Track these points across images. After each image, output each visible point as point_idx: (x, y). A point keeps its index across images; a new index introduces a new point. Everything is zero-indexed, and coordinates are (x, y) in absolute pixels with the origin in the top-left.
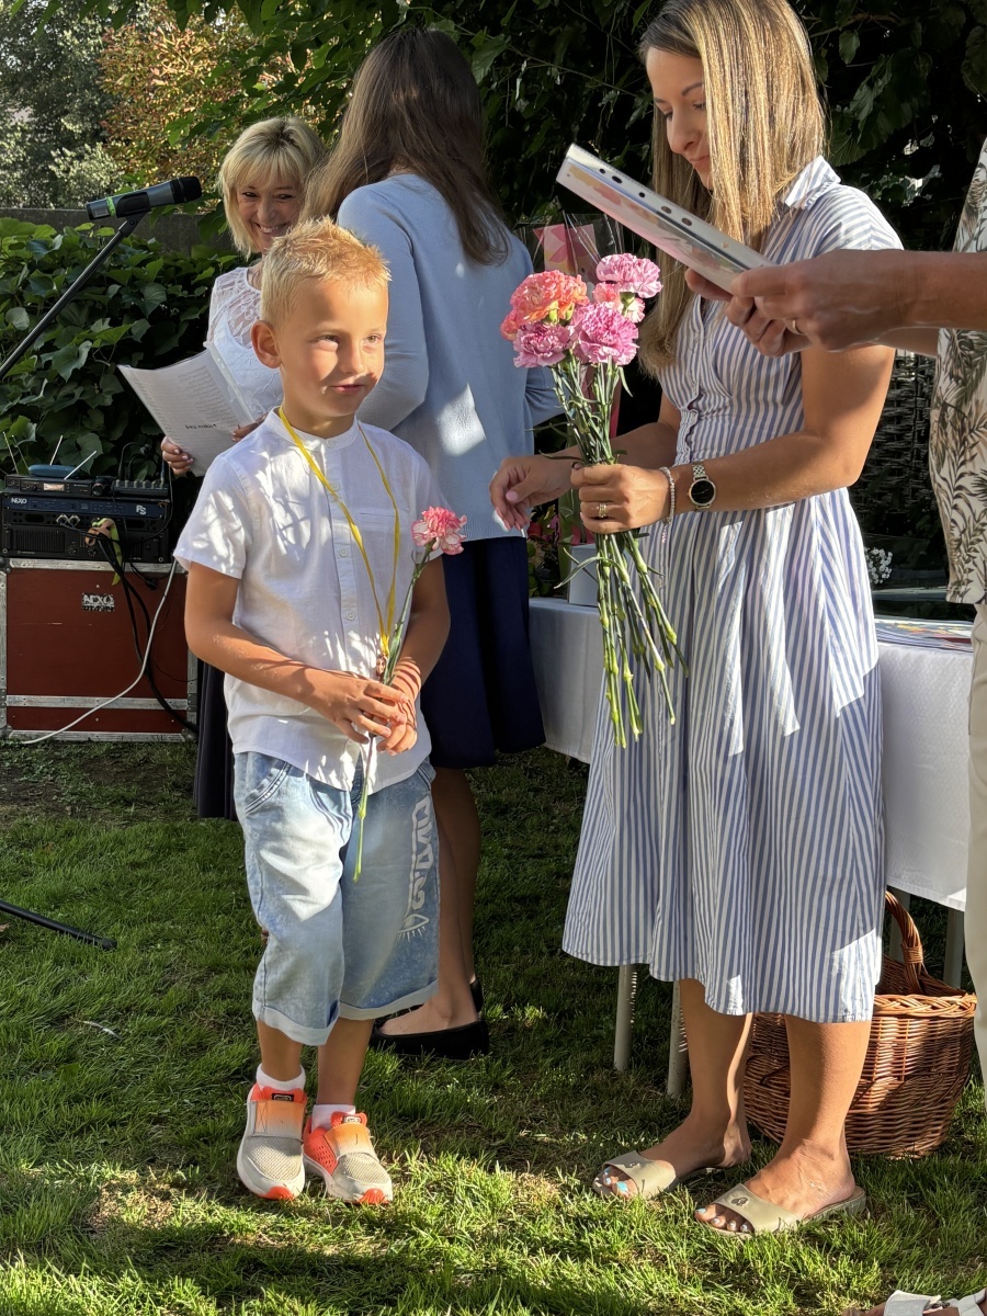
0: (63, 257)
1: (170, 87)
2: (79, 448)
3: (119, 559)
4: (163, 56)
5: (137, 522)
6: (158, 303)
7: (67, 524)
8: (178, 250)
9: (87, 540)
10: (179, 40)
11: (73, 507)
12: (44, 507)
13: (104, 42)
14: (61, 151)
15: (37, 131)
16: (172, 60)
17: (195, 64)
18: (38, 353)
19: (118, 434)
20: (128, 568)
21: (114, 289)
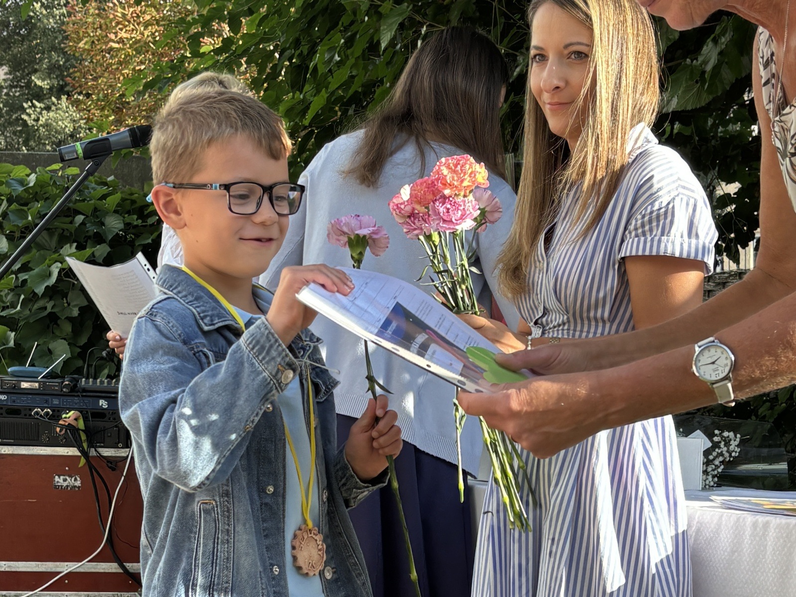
0: (37, 193)
1: (125, 49)
2: (50, 352)
3: (85, 445)
4: (118, 23)
5: (100, 413)
6: (117, 231)
7: (41, 416)
8: (132, 185)
9: (58, 429)
10: (131, 10)
11: (47, 401)
12: (21, 402)
13: (68, 12)
14: (32, 102)
15: (11, 87)
16: (126, 26)
17: (144, 29)
18: (16, 273)
19: (83, 340)
20: (93, 452)
21: (80, 218)
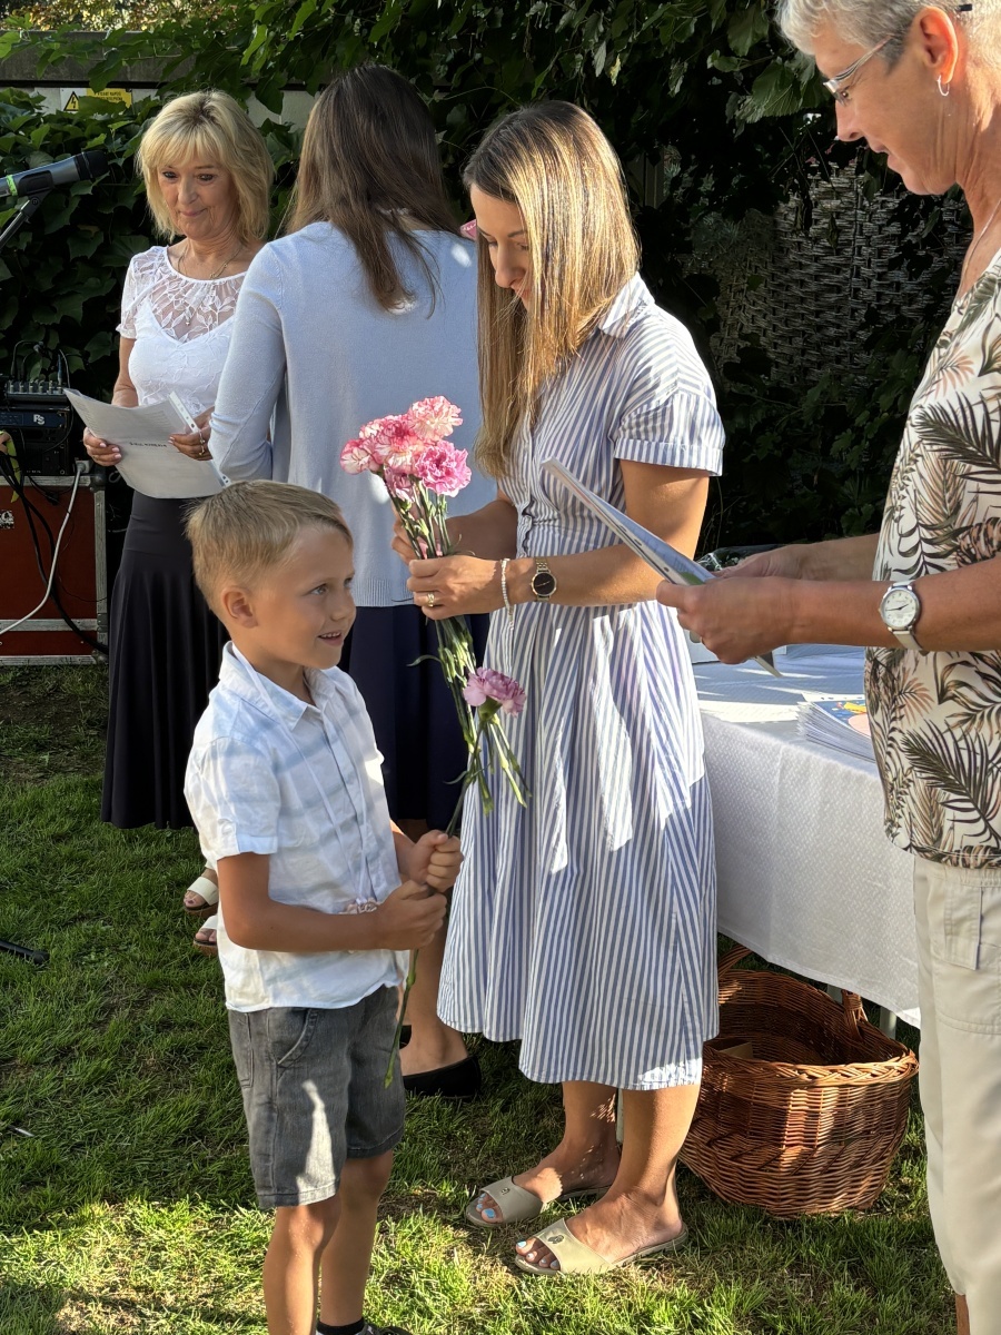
3: (17, 475)
5: (35, 432)
